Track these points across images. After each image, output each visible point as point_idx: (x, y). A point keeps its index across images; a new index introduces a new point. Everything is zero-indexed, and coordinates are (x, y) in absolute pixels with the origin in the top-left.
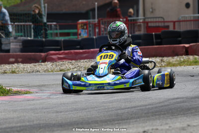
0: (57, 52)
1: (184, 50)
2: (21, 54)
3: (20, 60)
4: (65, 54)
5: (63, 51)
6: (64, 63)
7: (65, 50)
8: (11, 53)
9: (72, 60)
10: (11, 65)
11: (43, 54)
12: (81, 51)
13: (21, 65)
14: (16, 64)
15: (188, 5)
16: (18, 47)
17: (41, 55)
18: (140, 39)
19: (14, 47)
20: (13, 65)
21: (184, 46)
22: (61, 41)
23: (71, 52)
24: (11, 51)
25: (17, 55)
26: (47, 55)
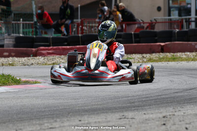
0: (47, 48)
1: (160, 48)
2: (14, 49)
3: (13, 54)
4: (54, 49)
5: (51, 47)
6: (54, 57)
7: (53, 46)
8: (5, 48)
9: (61, 55)
10: (6, 59)
11: (34, 49)
12: (68, 47)
13: (16, 59)
14: (11, 58)
15: (159, 9)
16: (11, 42)
17: (32, 50)
18: (120, 38)
19: (8, 42)
20: (9, 59)
21: (160, 45)
22: (50, 38)
23: (59, 48)
24: (5, 46)
25: (10, 50)
26: (38, 50)
